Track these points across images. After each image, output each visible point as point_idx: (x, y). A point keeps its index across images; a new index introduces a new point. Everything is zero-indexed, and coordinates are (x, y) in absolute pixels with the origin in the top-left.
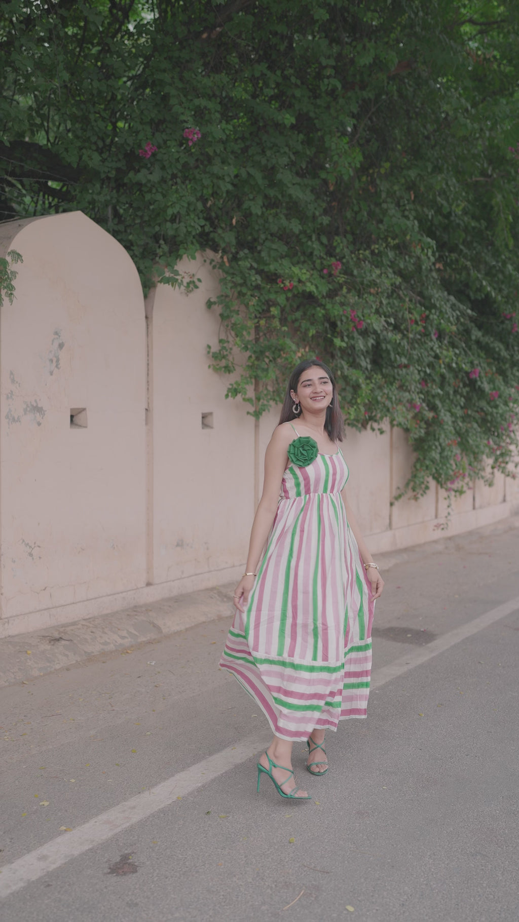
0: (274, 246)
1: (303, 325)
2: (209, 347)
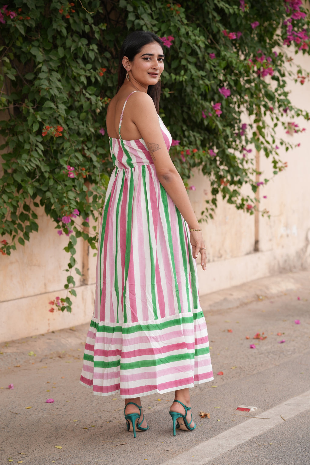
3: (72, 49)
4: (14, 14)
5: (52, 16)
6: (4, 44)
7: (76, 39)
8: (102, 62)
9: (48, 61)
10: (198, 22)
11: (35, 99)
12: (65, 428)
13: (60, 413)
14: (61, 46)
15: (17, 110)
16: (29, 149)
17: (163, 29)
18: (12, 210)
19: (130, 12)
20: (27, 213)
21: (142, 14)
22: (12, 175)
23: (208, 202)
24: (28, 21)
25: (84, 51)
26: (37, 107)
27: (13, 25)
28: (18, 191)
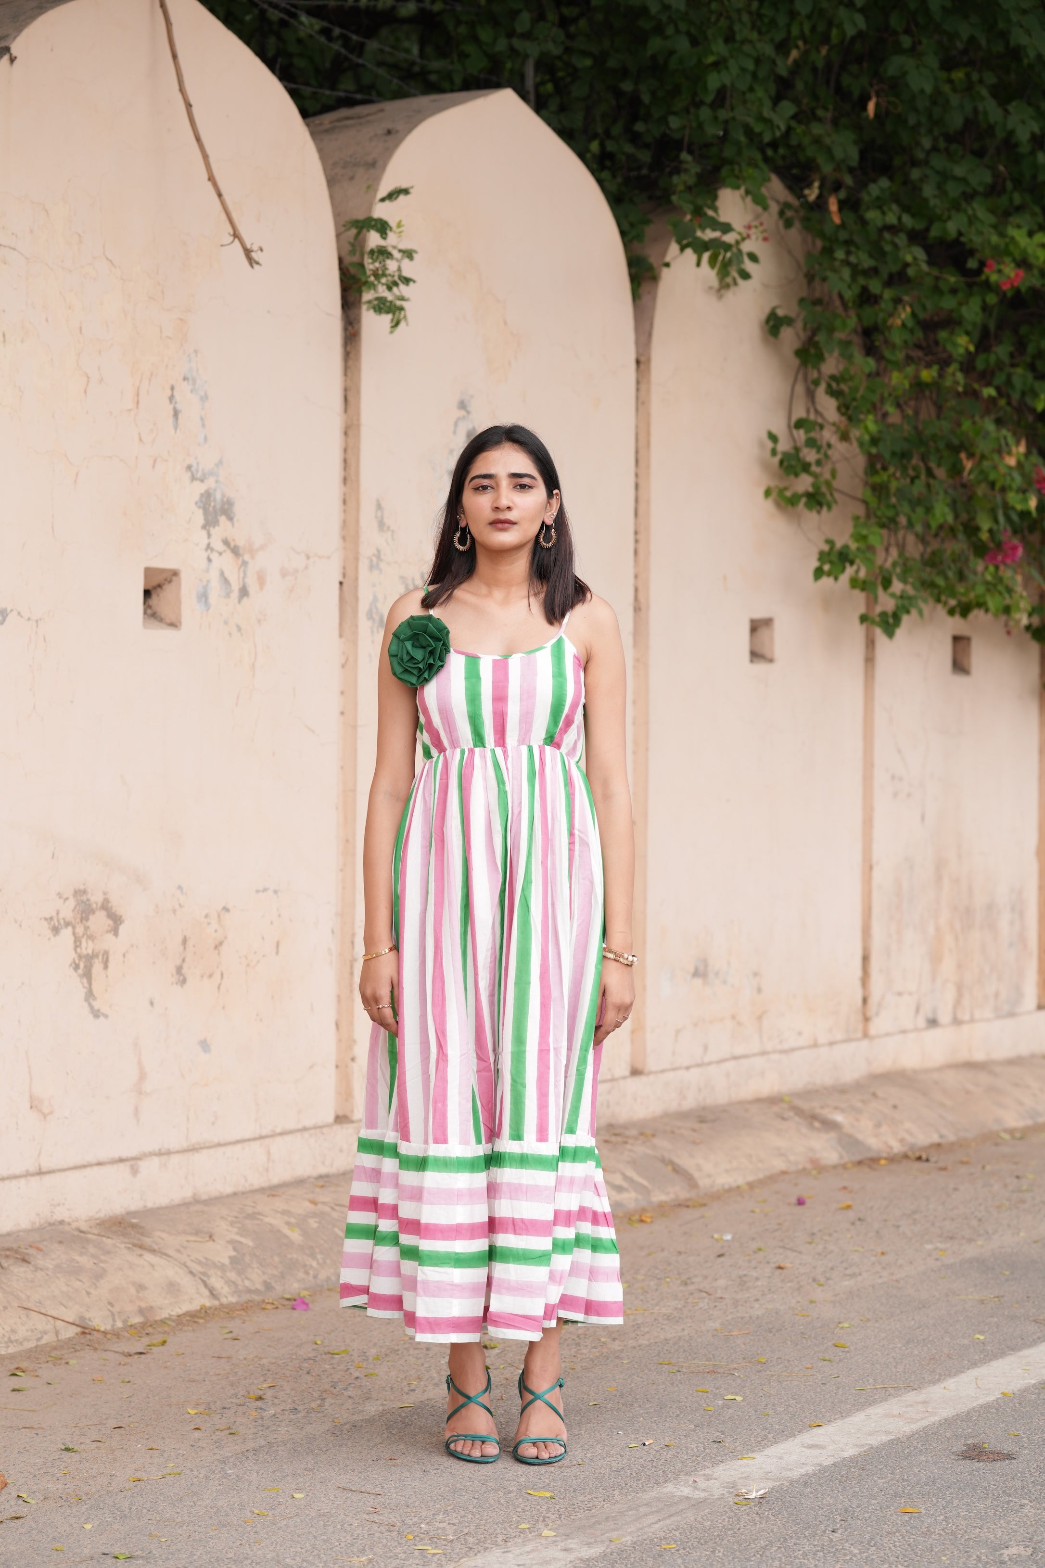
0: (959, 171)
1: (1017, 381)
2: (773, 438)
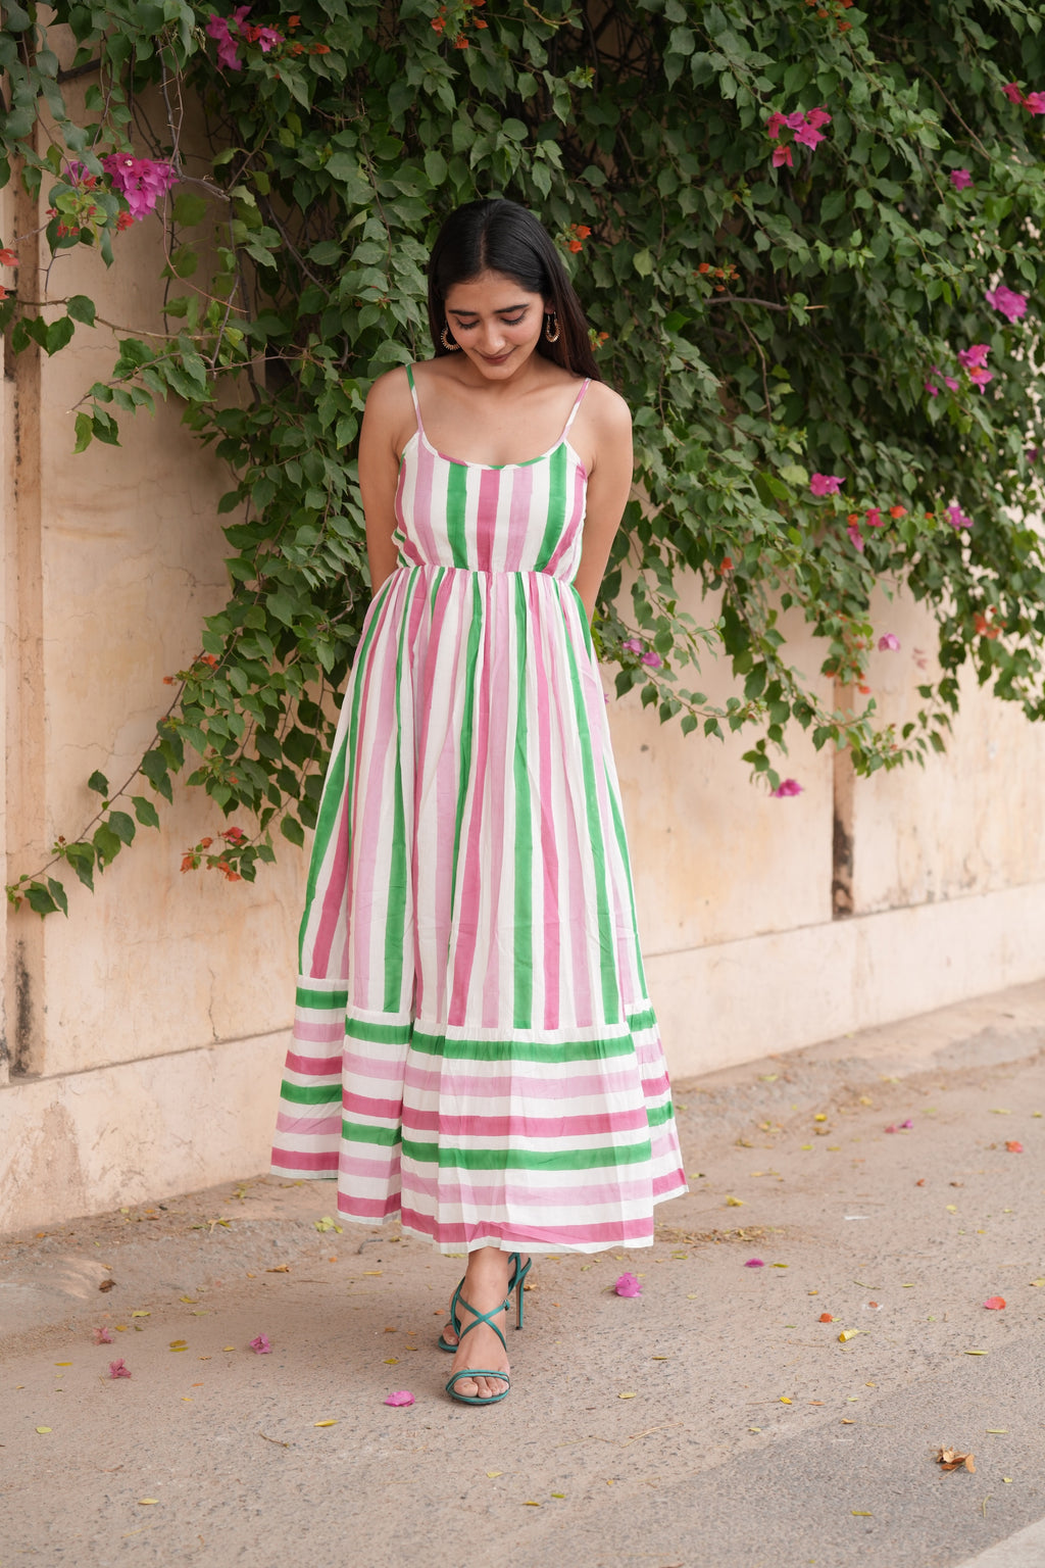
3: (475, 157)
4: (271, 37)
5: (403, 40)
6: (237, 140)
7: (488, 123)
8: (577, 201)
9: (390, 200)
10: (910, 59)
11: (343, 333)
12: (460, 1502)
13: (439, 1445)
14: (436, 148)
15: (280, 373)
16: (321, 511)
17: (791, 84)
18: (261, 721)
19: (676, 25)
20: (312, 731)
21: (717, 31)
22: (263, 598)
23: (925, 691)
24: (320, 59)
25: (515, 165)
26: (351, 361)
27: (270, 75)
28: (280, 655)
